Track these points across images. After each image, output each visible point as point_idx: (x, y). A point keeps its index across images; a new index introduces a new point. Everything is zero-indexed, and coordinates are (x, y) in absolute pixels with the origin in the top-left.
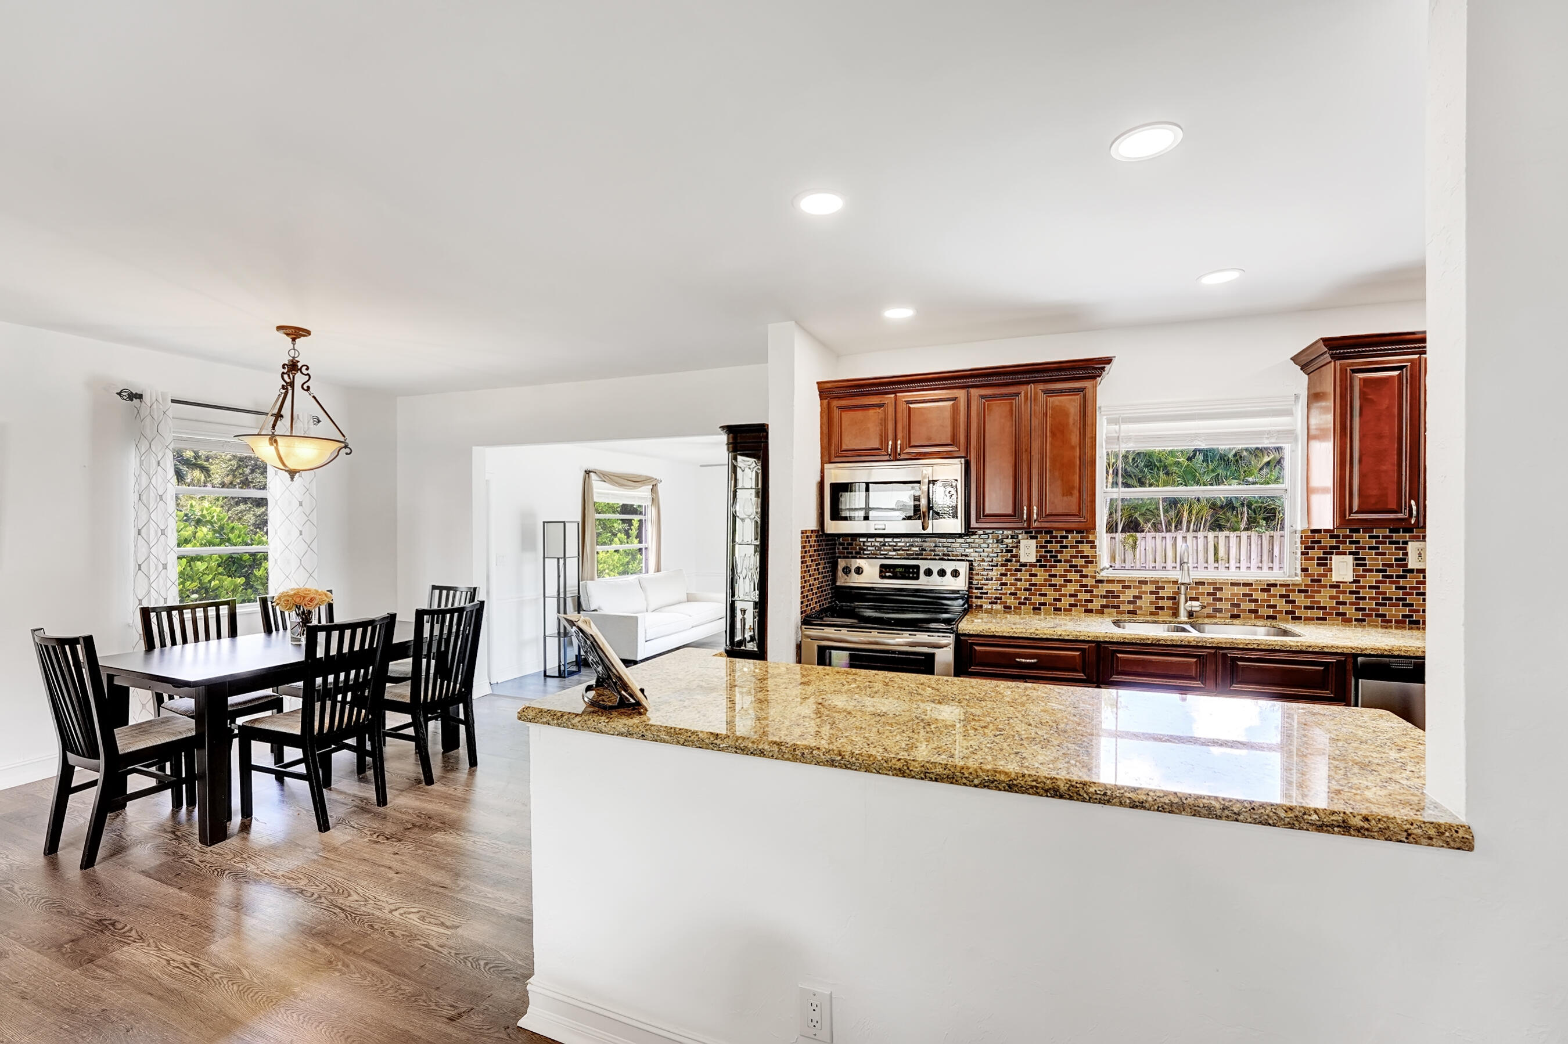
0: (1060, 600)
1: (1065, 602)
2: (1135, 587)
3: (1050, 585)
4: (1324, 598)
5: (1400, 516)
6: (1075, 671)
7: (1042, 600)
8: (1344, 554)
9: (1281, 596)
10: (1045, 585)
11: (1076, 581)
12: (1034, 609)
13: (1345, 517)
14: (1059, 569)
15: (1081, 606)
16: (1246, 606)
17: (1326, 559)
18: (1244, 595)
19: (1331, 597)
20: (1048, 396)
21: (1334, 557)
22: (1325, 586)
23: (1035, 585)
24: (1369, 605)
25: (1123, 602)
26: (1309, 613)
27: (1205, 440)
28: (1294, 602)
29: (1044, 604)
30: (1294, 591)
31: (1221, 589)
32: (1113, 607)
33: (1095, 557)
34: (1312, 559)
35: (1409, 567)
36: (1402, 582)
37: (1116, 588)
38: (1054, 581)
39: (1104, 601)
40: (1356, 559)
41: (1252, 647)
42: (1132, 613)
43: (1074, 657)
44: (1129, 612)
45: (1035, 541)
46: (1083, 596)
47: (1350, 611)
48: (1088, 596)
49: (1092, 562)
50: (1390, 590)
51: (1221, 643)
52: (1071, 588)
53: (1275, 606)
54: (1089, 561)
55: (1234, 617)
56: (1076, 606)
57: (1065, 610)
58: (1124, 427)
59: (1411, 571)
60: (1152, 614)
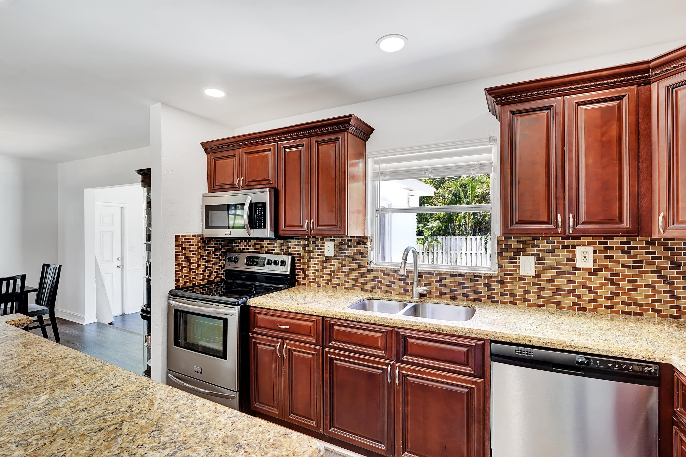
0: (347, 282)
1: (351, 284)
2: (391, 275)
3: (342, 272)
4: (515, 287)
5: (550, 226)
6: (309, 336)
7: (338, 281)
8: (529, 255)
9: (485, 285)
10: (339, 272)
11: (357, 270)
12: (334, 287)
13: (508, 227)
14: (347, 262)
15: (360, 286)
16: (461, 291)
17: (515, 258)
18: (460, 283)
19: (520, 287)
20: (320, 145)
21: (521, 257)
22: (515, 279)
23: (334, 271)
24: (548, 294)
25: (384, 285)
26: (504, 298)
28: (493, 289)
29: (339, 284)
30: (493, 281)
31: (444, 278)
32: (378, 288)
33: (367, 254)
34: (506, 258)
35: (578, 266)
36: (572, 278)
37: (380, 275)
38: (345, 269)
39: (372, 284)
40: (538, 259)
41: (416, 328)
42: (390, 292)
43: (309, 327)
44: (388, 292)
45: (333, 242)
46: (361, 280)
47: (533, 298)
48: (363, 280)
49: (365, 257)
50: (563, 283)
51: (396, 323)
52: (354, 274)
53: (480, 292)
54: (364, 256)
55: (453, 298)
56: (356, 286)
57: (351, 289)
58: (383, 166)
59: (579, 269)
60: (401, 294)
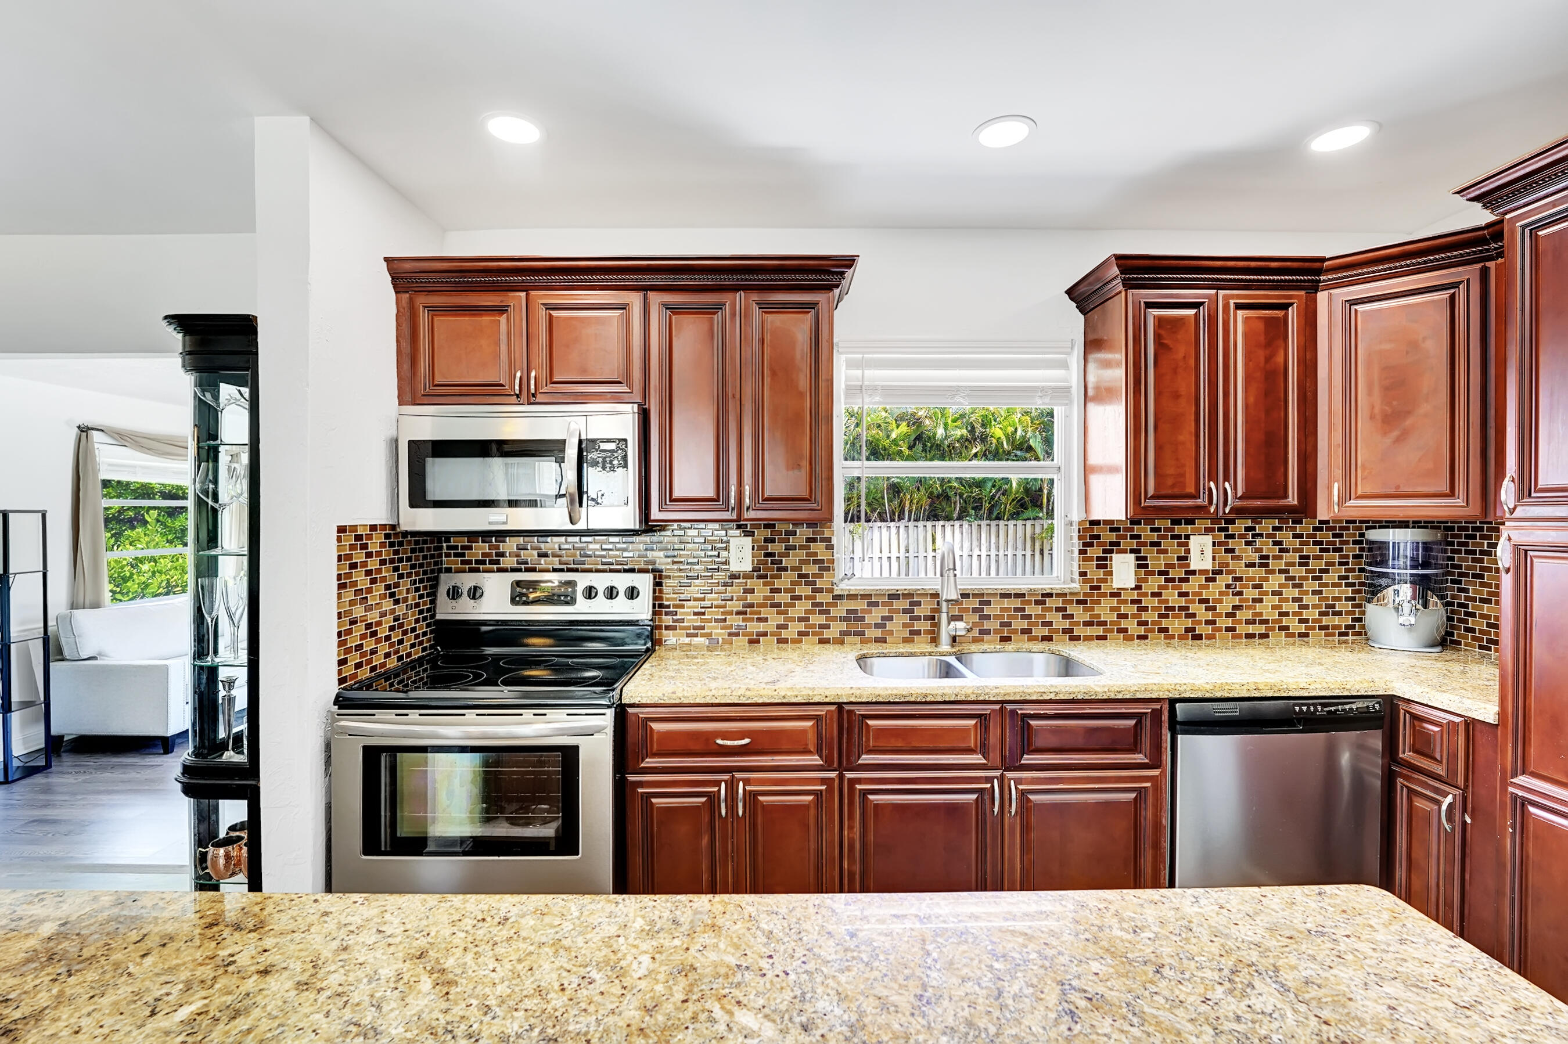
0: (785, 627)
1: (793, 630)
2: (884, 604)
3: (773, 606)
4: (1105, 609)
5: (1199, 502)
6: (806, 752)
7: (761, 627)
8: (1124, 552)
9: (1058, 609)
10: (764, 606)
11: (807, 598)
12: (751, 642)
13: (1140, 504)
14: (785, 581)
15: (814, 634)
16: (1019, 624)
17: (1105, 559)
18: (1016, 610)
19: (1112, 609)
20: (766, 312)
21: (1114, 556)
22: (1104, 595)
23: (751, 606)
24: (1151, 616)
25: (869, 626)
26: (1089, 631)
27: (968, 396)
28: (1071, 616)
29: (765, 634)
30: (1071, 602)
31: (988, 603)
32: (857, 633)
33: (832, 561)
34: (1091, 559)
35: (1192, 568)
36: (1185, 587)
37: (860, 605)
38: (778, 598)
39: (844, 626)
40: (1138, 559)
42: (882, 640)
43: (804, 732)
44: (877, 640)
45: (750, 539)
46: (817, 619)
47: (1131, 625)
48: (821, 619)
49: (828, 569)
50: (1172, 597)
52: (800, 608)
53: (1050, 624)
54: (826, 567)
55: (1006, 639)
56: (807, 634)
57: (794, 641)
58: (869, 373)
59: (1193, 573)
60: (905, 640)
